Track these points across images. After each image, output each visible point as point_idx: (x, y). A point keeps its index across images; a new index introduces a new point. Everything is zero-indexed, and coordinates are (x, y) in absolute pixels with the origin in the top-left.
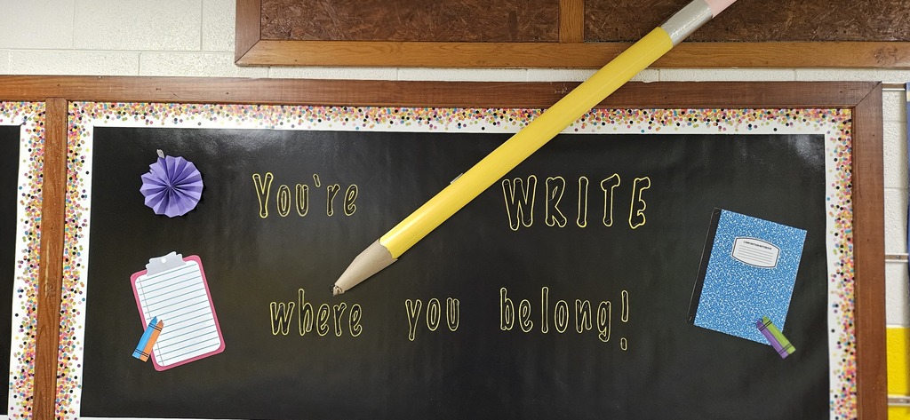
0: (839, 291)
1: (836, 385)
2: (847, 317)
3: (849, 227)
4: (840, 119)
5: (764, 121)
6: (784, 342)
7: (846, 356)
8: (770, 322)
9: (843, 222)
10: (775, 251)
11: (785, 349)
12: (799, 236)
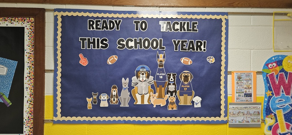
0: (28, 83)
1: (26, 116)
2: (31, 92)
3: (33, 60)
4: (30, 22)
5: (3, 22)
6: (9, 101)
7: (30, 106)
8: (4, 94)
9: (31, 58)
10: (6, 69)
11: (8, 104)
12: (15, 63)
